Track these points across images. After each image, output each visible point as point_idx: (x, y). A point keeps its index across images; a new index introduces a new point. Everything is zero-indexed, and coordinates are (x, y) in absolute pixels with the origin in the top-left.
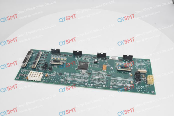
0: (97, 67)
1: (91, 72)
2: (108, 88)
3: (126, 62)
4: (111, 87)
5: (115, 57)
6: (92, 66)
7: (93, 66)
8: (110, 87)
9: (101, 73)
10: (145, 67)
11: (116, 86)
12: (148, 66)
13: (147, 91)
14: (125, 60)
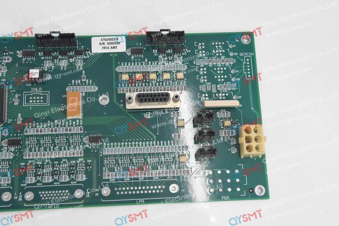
0: (45, 101)
1: (22, 132)
2: (95, 201)
3: (160, 56)
4: (106, 191)
5: (113, 39)
6: (20, 98)
7: (28, 101)
8: (101, 196)
9: (61, 131)
10: (233, 75)
11: (126, 185)
12: (246, 68)
13: (238, 189)
14: (155, 51)
